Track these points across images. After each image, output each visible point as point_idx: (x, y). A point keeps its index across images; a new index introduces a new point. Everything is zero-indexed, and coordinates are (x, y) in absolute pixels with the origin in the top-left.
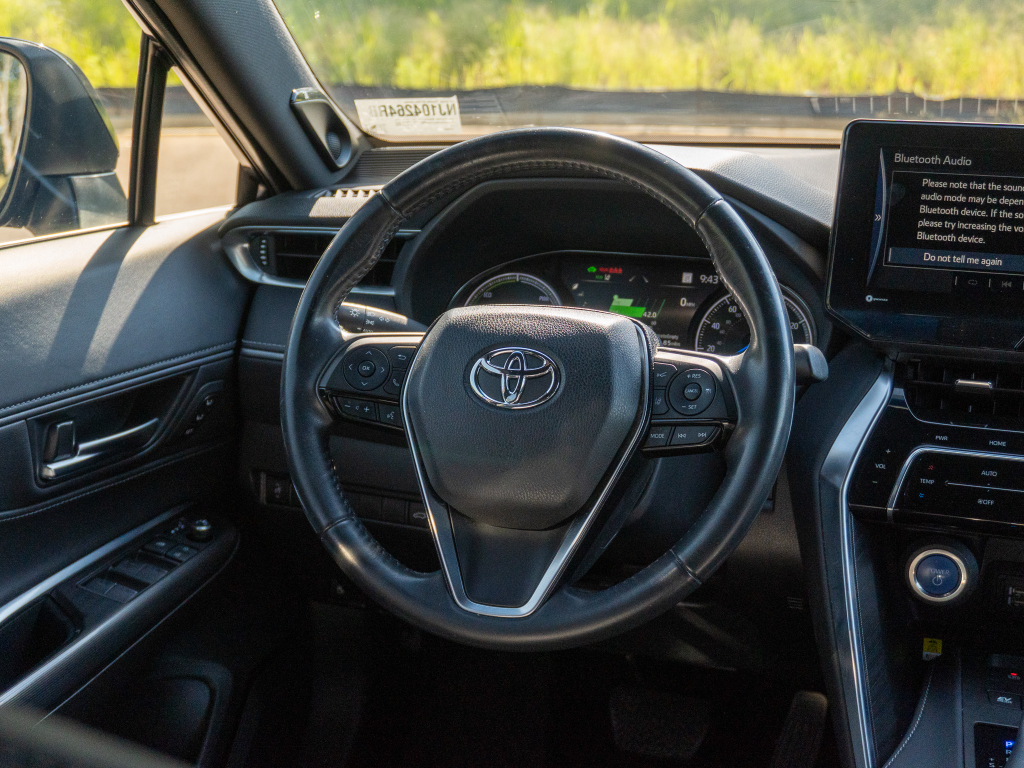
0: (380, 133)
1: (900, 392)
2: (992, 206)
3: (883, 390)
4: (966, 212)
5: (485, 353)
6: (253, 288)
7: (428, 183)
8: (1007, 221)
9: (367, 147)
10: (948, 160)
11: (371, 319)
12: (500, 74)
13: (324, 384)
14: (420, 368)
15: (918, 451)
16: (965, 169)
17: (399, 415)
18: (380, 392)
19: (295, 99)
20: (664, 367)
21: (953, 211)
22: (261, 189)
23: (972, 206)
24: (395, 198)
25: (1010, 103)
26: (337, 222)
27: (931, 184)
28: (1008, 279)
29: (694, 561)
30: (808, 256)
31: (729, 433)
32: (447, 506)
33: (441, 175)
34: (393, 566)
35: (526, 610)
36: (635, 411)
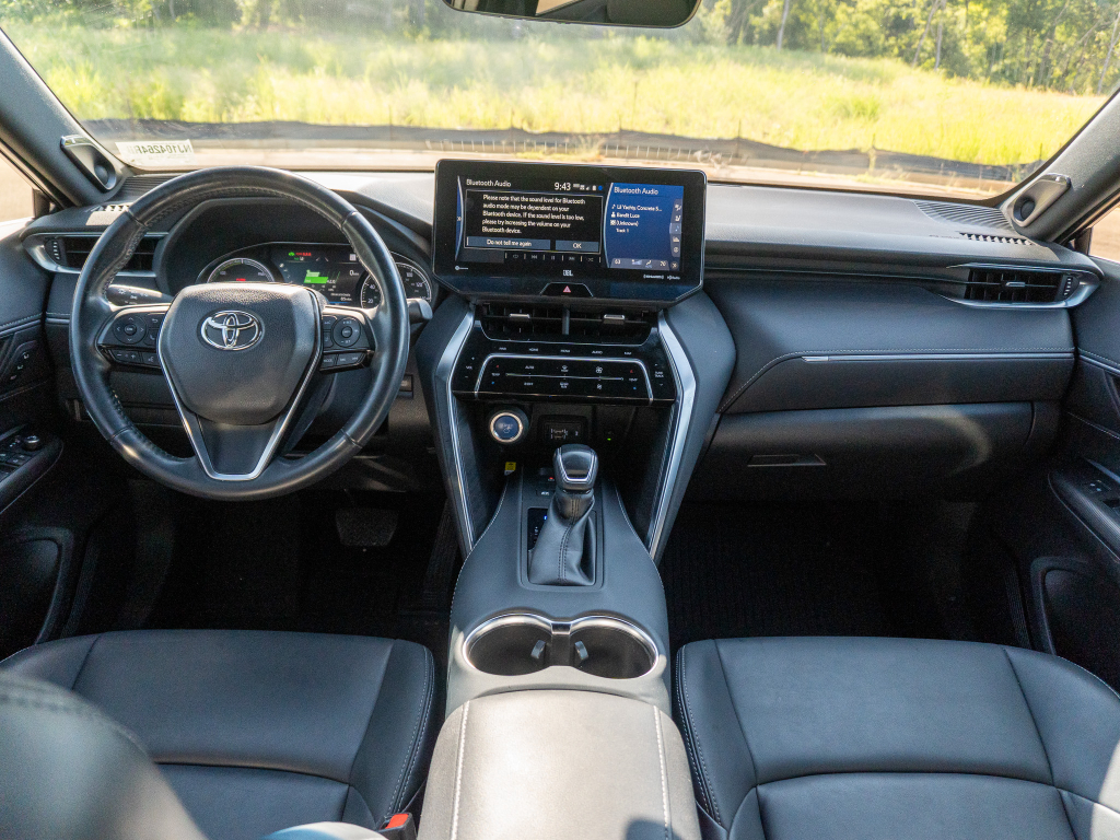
0: (137, 164)
1: (479, 323)
2: (524, 211)
3: (469, 322)
4: (509, 215)
5: (211, 314)
6: (51, 275)
7: (159, 204)
8: (533, 220)
9: (129, 174)
10: (497, 183)
11: (134, 295)
12: (257, 113)
13: (100, 342)
14: (167, 327)
15: (490, 357)
16: (506, 188)
17: (157, 358)
18: (142, 344)
19: (64, 143)
20: (329, 318)
21: (502, 214)
22: (52, 206)
23: (512, 211)
24: (138, 214)
25: (576, 135)
26: (101, 229)
27: (488, 198)
28: (535, 254)
29: (355, 435)
30: (420, 243)
31: (372, 355)
32: (196, 415)
33: (169, 198)
34: (164, 456)
35: (253, 475)
36: (312, 346)
